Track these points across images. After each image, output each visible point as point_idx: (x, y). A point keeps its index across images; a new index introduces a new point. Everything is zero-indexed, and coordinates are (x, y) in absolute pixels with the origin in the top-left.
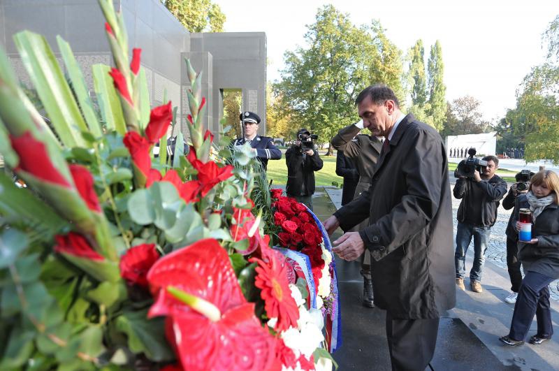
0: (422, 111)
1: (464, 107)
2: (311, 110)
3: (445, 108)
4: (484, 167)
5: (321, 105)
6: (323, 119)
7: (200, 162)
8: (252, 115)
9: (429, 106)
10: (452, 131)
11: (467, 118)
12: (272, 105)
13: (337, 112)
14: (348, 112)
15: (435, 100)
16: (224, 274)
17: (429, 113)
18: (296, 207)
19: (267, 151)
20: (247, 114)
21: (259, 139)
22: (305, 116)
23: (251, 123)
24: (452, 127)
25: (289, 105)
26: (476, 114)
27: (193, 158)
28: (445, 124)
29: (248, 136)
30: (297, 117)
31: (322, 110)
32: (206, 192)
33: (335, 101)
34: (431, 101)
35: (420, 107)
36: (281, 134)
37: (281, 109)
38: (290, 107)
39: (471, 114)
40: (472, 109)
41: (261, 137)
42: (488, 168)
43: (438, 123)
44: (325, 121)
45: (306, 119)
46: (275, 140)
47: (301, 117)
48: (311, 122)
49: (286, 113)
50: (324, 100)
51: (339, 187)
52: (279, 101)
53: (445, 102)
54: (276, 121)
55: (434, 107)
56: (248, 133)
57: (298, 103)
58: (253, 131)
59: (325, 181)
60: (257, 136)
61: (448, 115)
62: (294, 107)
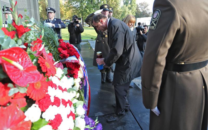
0: (127, 8)
1: (143, 6)
2: (81, 7)
3: (136, 6)
4: (144, 29)
5: (85, 5)
6: (86, 11)
7: (17, 26)
8: (51, 9)
9: (130, 6)
10: (139, 16)
11: (144, 11)
12: (63, 4)
13: (92, 8)
14: (97, 8)
15: (132, 3)
16: (26, 59)
17: (130, 8)
18: (69, 46)
19: (59, 25)
20: (49, 9)
21: (55, 20)
22: (79, 10)
23: (51, 13)
24: (139, 14)
25: (71, 5)
26: (148, 9)
27: (14, 24)
28: (136, 13)
29: (50, 18)
30: (75, 10)
31: (86, 7)
32: (20, 36)
33: (91, 3)
34: (131, 3)
35: (126, 6)
36: (69, 18)
37: (67, 6)
38: (72, 6)
39: (146, 9)
40: (146, 7)
41: (56, 19)
42: (145, 30)
43: (134, 13)
44: (88, 12)
45: (79, 11)
46: (66, 21)
47: (77, 10)
48: (82, 12)
49: (70, 8)
50: (87, 2)
51: (94, 40)
52: (67, 3)
53: (136, 4)
54: (66, 12)
55: (132, 6)
56: (50, 17)
57: (75, 4)
58: (53, 16)
59: (88, 38)
60: (55, 18)
61: (137, 9)
62: (74, 5)
